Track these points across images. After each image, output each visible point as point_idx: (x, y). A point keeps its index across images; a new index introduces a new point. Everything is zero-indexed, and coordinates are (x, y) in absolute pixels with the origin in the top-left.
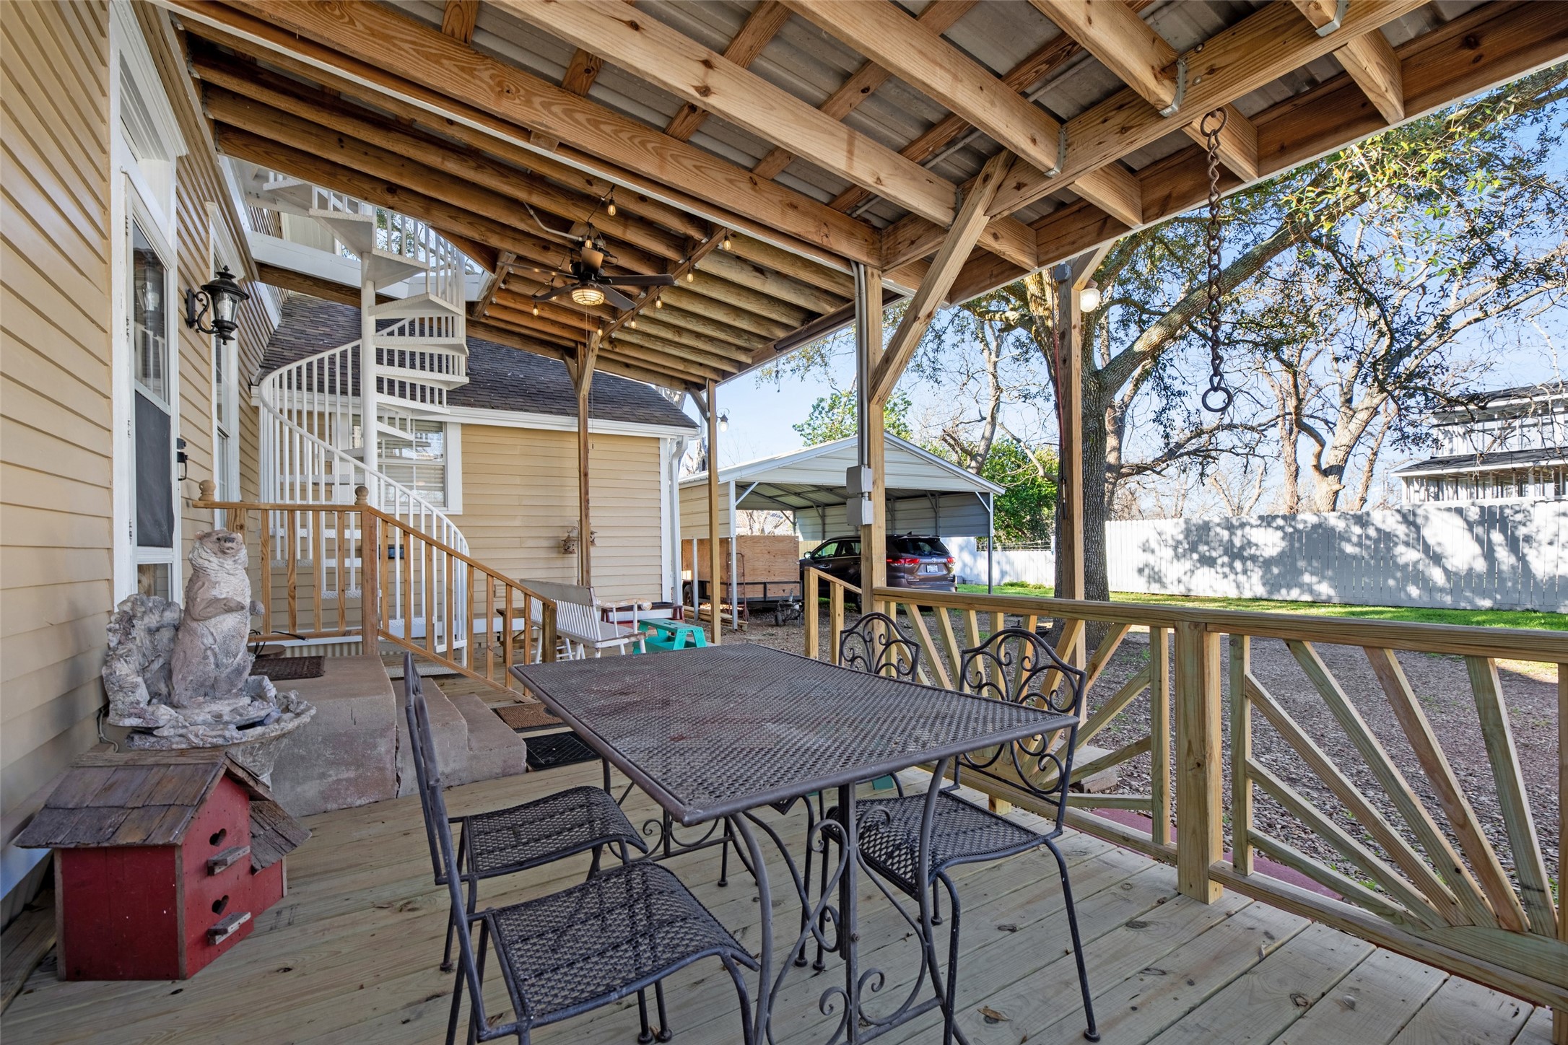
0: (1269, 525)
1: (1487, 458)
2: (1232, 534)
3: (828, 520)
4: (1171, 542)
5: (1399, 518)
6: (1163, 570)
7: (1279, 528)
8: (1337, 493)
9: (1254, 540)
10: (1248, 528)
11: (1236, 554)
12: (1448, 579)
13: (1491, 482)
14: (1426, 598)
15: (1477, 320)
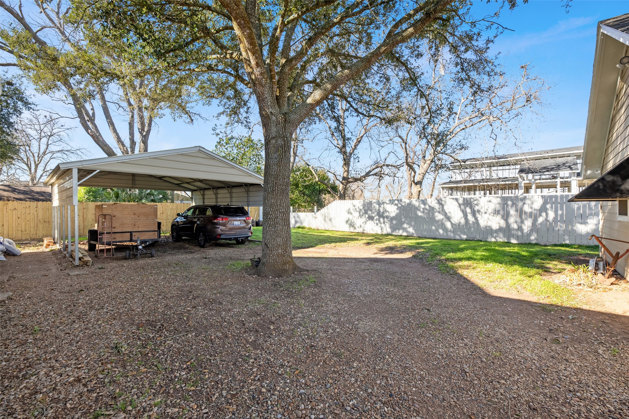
0: (393, 203)
1: (466, 181)
2: (380, 206)
3: (219, 196)
4: (358, 210)
5: (436, 201)
6: (355, 222)
7: (396, 205)
8: (420, 191)
9: (387, 210)
10: (385, 204)
11: (381, 215)
12: (452, 226)
13: (467, 190)
14: (445, 234)
15: (463, 129)
